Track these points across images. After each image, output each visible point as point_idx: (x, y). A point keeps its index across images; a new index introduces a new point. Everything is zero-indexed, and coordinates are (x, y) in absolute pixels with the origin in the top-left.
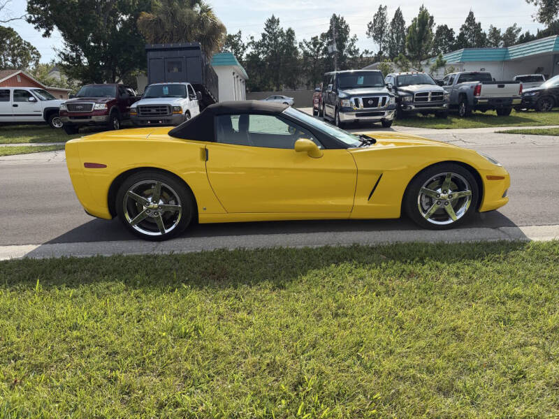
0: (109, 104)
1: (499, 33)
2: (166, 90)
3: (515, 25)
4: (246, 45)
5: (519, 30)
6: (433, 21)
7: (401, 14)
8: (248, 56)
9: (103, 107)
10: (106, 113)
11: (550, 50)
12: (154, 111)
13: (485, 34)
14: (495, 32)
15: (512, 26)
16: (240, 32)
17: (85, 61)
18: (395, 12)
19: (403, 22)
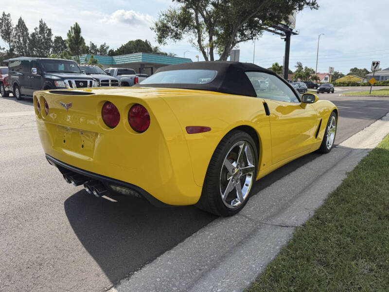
1: (96, 47)
3: (105, 44)
5: (108, 48)
6: (51, 32)
7: (23, 22)
11: (140, 61)
13: (88, 47)
14: (93, 46)
15: (103, 44)
18: (18, 20)
19: (26, 29)
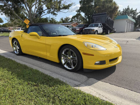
0: (80, 29)
2: (94, 25)
4: (138, 13)
8: (138, 16)
9: (79, 29)
10: (79, 31)
12: (87, 30)
16: (136, 9)
17: (88, 20)
